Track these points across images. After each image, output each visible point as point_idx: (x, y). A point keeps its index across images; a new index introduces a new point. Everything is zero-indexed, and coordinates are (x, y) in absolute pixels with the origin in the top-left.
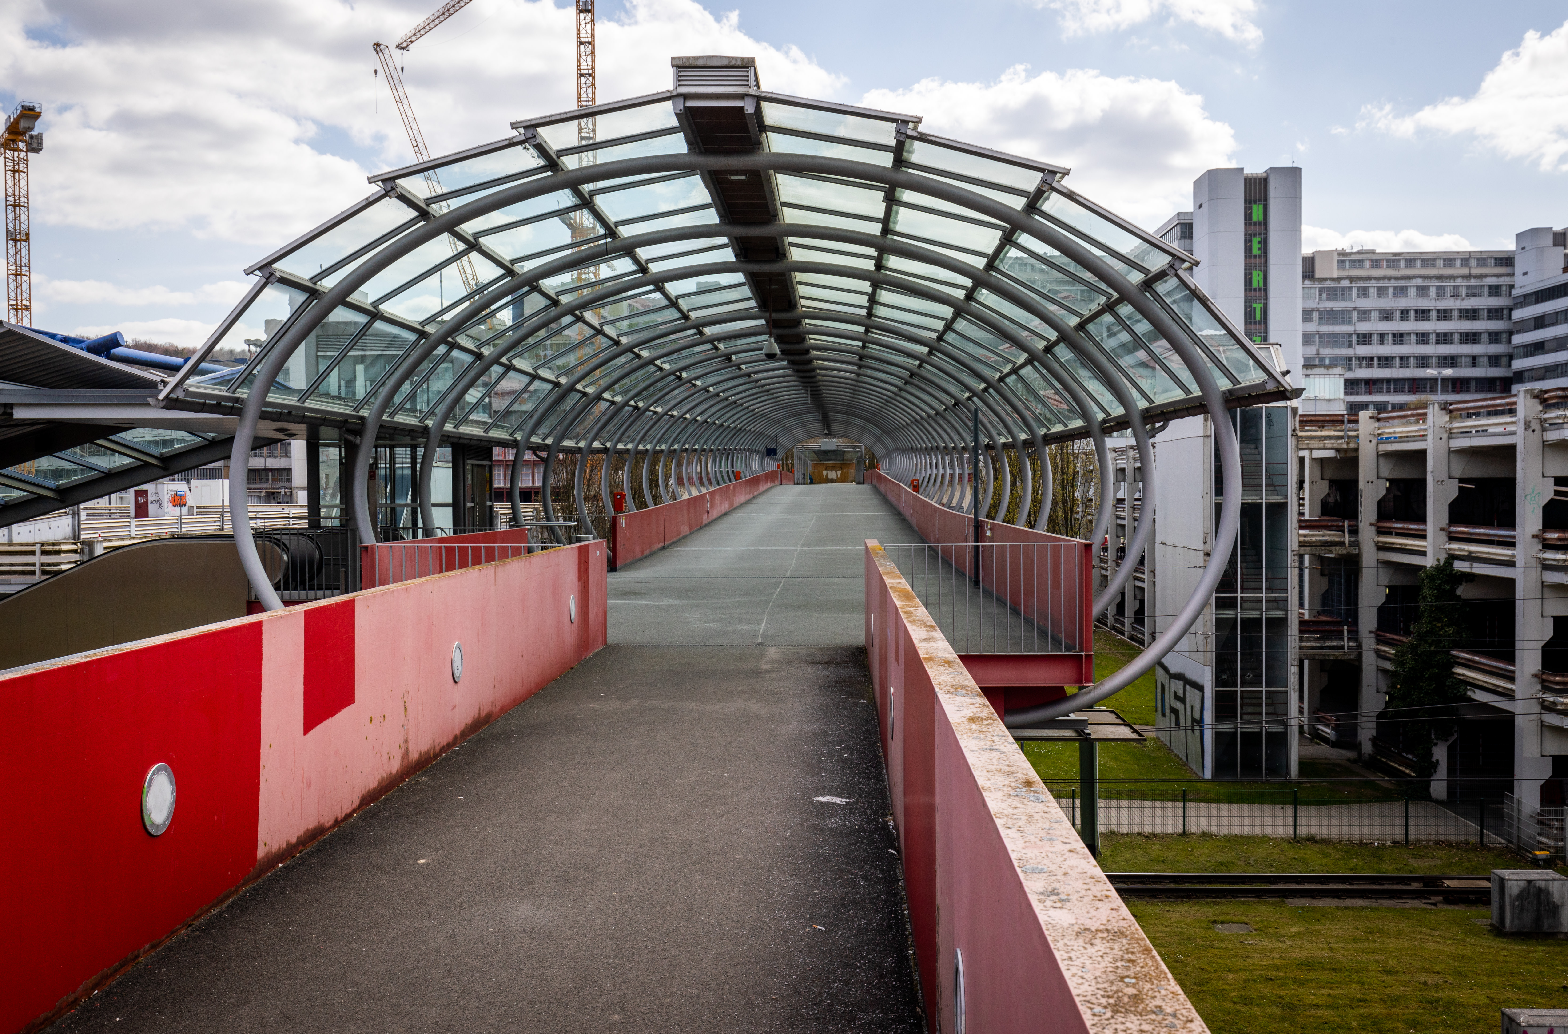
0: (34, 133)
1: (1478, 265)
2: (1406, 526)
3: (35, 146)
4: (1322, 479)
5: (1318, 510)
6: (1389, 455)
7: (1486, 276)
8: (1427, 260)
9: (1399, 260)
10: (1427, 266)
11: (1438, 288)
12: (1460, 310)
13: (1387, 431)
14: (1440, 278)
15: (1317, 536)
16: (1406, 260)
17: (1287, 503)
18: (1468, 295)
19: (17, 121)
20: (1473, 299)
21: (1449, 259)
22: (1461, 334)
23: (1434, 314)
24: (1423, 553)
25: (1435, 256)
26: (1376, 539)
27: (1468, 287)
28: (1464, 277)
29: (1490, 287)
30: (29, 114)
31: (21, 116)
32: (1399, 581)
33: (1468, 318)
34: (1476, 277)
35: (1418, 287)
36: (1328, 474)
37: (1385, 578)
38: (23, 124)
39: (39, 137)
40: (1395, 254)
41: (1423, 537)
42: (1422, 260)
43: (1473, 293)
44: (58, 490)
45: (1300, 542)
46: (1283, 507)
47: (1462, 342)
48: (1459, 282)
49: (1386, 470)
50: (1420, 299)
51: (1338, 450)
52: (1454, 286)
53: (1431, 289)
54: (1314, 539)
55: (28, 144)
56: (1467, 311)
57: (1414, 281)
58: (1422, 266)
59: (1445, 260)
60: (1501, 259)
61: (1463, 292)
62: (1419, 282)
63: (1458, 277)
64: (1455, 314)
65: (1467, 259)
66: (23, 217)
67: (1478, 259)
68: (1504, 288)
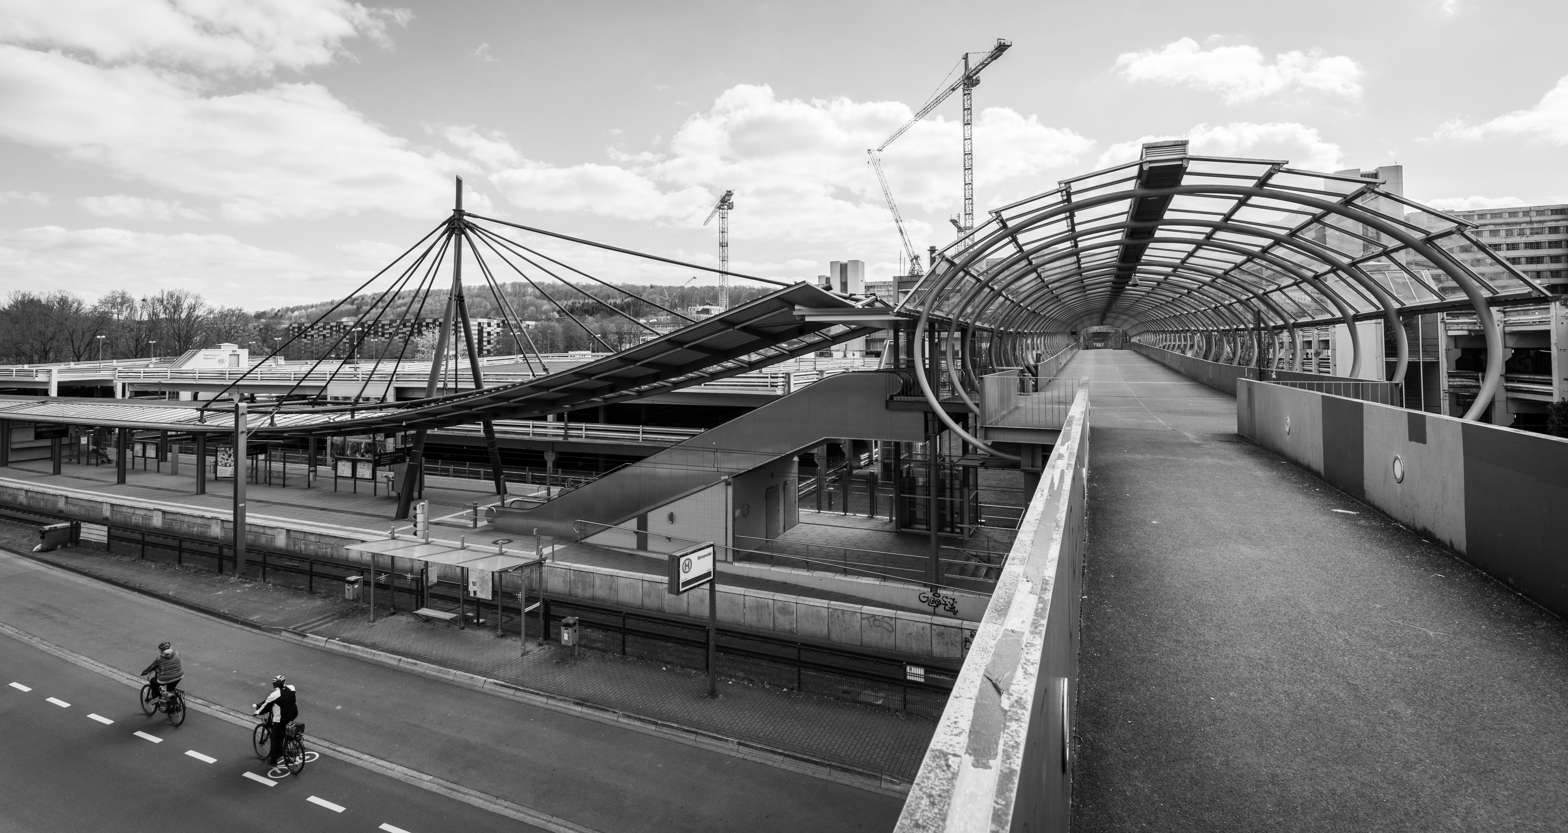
0: (730, 201)
1: (1537, 215)
2: (1532, 377)
3: (731, 207)
4: (1456, 348)
5: (1454, 366)
6: (1513, 334)
7: (1545, 221)
8: (1496, 214)
9: (1473, 215)
10: (1496, 217)
11: (1507, 230)
12: (1526, 244)
13: (1512, 319)
14: (1507, 224)
15: (1458, 382)
16: (1478, 215)
17: (1438, 362)
18: (1531, 234)
19: (724, 197)
20: (1535, 236)
21: (1513, 213)
22: (1527, 258)
23: (1505, 246)
24: (1551, 394)
25: (1501, 211)
26: (1505, 384)
27: (1531, 229)
28: (1527, 223)
29: (1550, 228)
30: (729, 194)
31: (726, 195)
32: (1524, 410)
33: (1532, 248)
34: (1537, 222)
35: (1490, 231)
36: (1461, 345)
37: (1513, 408)
38: (727, 198)
39: (732, 203)
40: (1470, 212)
41: (1551, 384)
42: (1491, 214)
43: (1534, 232)
44: (790, 351)
45: (1449, 385)
46: (1436, 364)
47: (1527, 263)
48: (1523, 226)
49: (1511, 343)
50: (1493, 238)
51: (1470, 331)
52: (1520, 229)
53: (1501, 231)
54: (1455, 384)
55: (728, 206)
56: (1531, 243)
57: (1487, 227)
58: (1491, 218)
59: (1509, 213)
60: (1556, 210)
61: (1528, 232)
62: (1492, 228)
63: (1523, 223)
64: (1522, 246)
65: (1528, 212)
66: (726, 237)
67: (1537, 211)
68: (1562, 228)
